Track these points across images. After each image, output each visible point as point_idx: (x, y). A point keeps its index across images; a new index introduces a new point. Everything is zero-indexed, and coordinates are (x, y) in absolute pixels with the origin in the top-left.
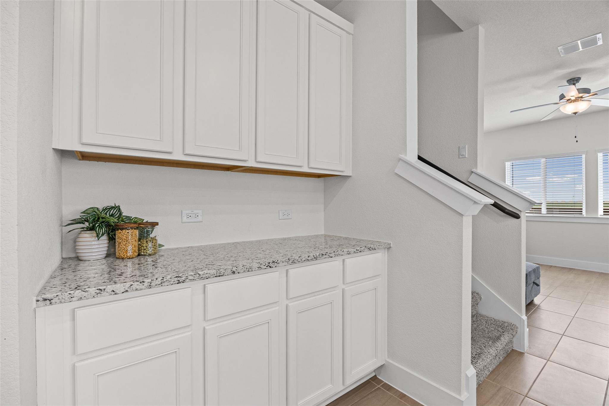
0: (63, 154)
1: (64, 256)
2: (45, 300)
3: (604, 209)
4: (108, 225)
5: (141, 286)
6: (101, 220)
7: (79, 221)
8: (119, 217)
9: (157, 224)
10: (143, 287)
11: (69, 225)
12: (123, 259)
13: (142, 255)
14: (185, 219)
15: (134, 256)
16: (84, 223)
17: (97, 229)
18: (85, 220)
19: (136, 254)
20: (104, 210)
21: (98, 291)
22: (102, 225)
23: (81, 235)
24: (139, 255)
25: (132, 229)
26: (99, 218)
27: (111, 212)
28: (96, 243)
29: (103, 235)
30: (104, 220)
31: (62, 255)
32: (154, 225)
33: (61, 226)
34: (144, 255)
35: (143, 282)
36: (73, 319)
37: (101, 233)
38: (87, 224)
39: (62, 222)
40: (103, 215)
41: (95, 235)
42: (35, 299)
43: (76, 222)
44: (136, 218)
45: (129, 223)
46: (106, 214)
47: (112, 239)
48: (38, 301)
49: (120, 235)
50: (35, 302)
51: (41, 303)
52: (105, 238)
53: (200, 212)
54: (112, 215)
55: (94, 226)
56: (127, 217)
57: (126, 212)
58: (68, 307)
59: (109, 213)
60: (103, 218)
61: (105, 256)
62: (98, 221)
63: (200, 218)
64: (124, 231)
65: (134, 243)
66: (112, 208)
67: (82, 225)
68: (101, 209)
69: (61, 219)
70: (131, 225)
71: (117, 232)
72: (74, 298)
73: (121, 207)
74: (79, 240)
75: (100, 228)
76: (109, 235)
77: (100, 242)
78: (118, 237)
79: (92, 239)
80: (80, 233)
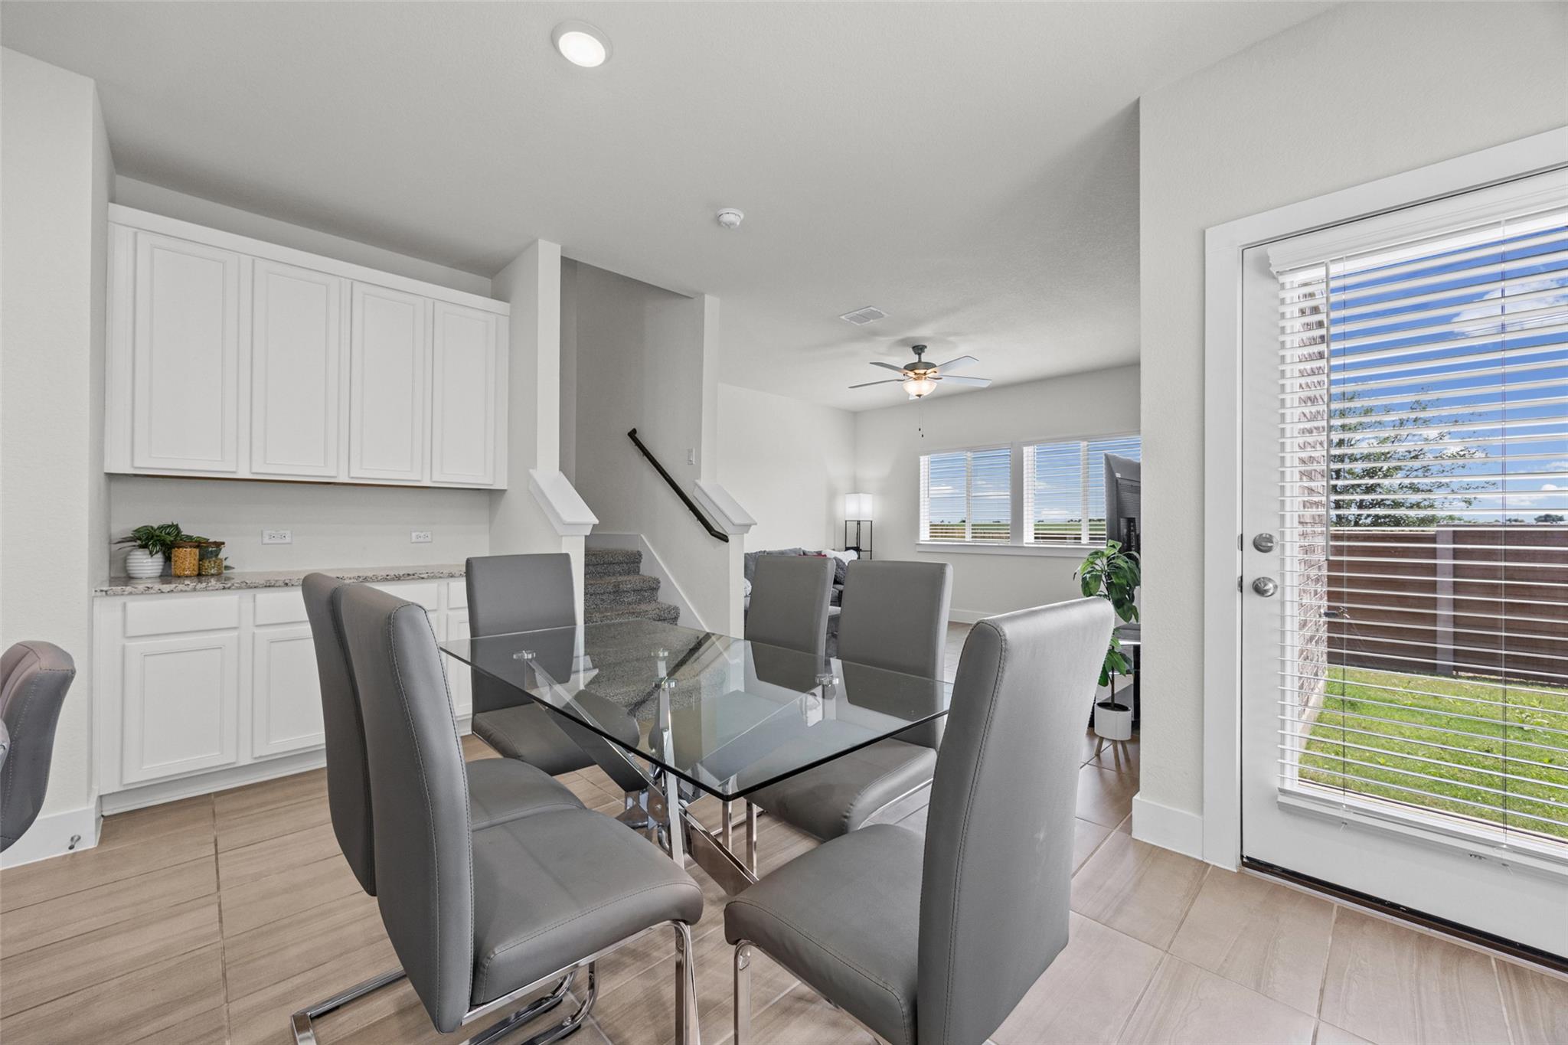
0: (111, 477)
1: (113, 573)
2: (102, 591)
3: (1035, 534)
4: (163, 543)
5: (186, 588)
6: (155, 538)
7: (130, 538)
8: (177, 535)
9: (223, 543)
10: (188, 589)
11: (119, 542)
12: (179, 577)
13: (204, 575)
14: (266, 540)
15: (193, 575)
16: (136, 541)
17: (151, 547)
18: (137, 538)
19: (196, 573)
20: (159, 528)
22: (156, 543)
23: (132, 553)
24: (199, 575)
25: (191, 547)
26: (153, 537)
27: (168, 530)
28: (150, 560)
29: (157, 552)
30: (158, 538)
31: (110, 574)
32: (219, 545)
33: (110, 543)
34: (207, 575)
36: (124, 609)
37: (155, 551)
38: (139, 542)
39: (112, 540)
40: (157, 533)
41: (148, 552)
42: (94, 589)
43: (125, 540)
44: (198, 537)
45: (188, 541)
46: (161, 532)
47: (168, 559)
48: (96, 591)
49: (177, 554)
50: (94, 592)
52: (159, 555)
53: (288, 533)
54: (169, 534)
55: (147, 544)
56: (187, 536)
57: (186, 530)
58: (119, 600)
60: (157, 536)
61: (159, 574)
62: (152, 538)
63: (288, 540)
64: (180, 549)
65: (193, 561)
66: (169, 526)
67: (134, 544)
68: (156, 527)
69: (110, 536)
70: (190, 544)
71: (173, 550)
72: (126, 593)
73: (180, 526)
74: (129, 557)
75: (154, 545)
76: (164, 553)
77: (154, 560)
78: (175, 556)
79: (145, 557)
80: (131, 551)
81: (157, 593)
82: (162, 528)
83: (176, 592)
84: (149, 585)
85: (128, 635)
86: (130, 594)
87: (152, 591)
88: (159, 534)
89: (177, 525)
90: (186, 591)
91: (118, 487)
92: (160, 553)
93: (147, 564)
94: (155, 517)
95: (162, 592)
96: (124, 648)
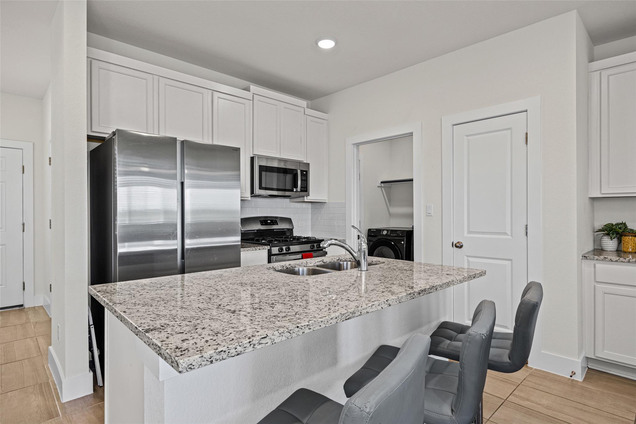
0: (593, 199)
1: (595, 248)
2: (585, 257)
4: (617, 233)
5: (624, 260)
7: (602, 230)
8: (625, 229)
10: (625, 261)
11: (597, 232)
12: (626, 252)
15: (633, 252)
16: (604, 232)
17: (611, 235)
18: (606, 230)
20: (616, 225)
21: (604, 258)
22: (614, 233)
23: (603, 237)
25: (631, 236)
26: (612, 229)
27: (620, 226)
28: (611, 242)
29: (614, 238)
30: (615, 230)
31: (594, 247)
33: (593, 232)
35: (625, 259)
36: (595, 267)
37: (613, 237)
38: (606, 232)
39: (594, 230)
41: (610, 238)
42: (581, 256)
43: (600, 230)
45: (632, 233)
47: (620, 242)
48: (583, 256)
50: (581, 257)
51: (584, 258)
52: (616, 240)
54: (620, 228)
55: (609, 233)
56: (631, 229)
57: (630, 226)
58: (592, 262)
59: (618, 227)
60: (614, 229)
61: (616, 250)
62: (612, 230)
64: (626, 237)
65: (633, 244)
66: (621, 224)
68: (614, 224)
69: (593, 228)
70: (631, 234)
71: (622, 237)
72: (595, 259)
73: (627, 223)
74: (602, 239)
75: (613, 234)
76: (618, 239)
77: (613, 242)
78: (623, 240)
79: (609, 240)
80: (602, 236)
81: (609, 261)
82: (617, 224)
83: (619, 262)
84: (606, 257)
85: (597, 280)
86: (597, 260)
87: (607, 260)
88: (615, 228)
89: (625, 223)
90: (624, 262)
91: (597, 204)
92: (616, 238)
93: (610, 244)
94: (614, 219)
95: (612, 261)
96: (595, 286)
